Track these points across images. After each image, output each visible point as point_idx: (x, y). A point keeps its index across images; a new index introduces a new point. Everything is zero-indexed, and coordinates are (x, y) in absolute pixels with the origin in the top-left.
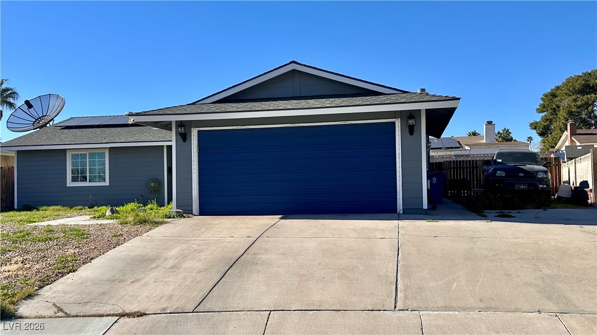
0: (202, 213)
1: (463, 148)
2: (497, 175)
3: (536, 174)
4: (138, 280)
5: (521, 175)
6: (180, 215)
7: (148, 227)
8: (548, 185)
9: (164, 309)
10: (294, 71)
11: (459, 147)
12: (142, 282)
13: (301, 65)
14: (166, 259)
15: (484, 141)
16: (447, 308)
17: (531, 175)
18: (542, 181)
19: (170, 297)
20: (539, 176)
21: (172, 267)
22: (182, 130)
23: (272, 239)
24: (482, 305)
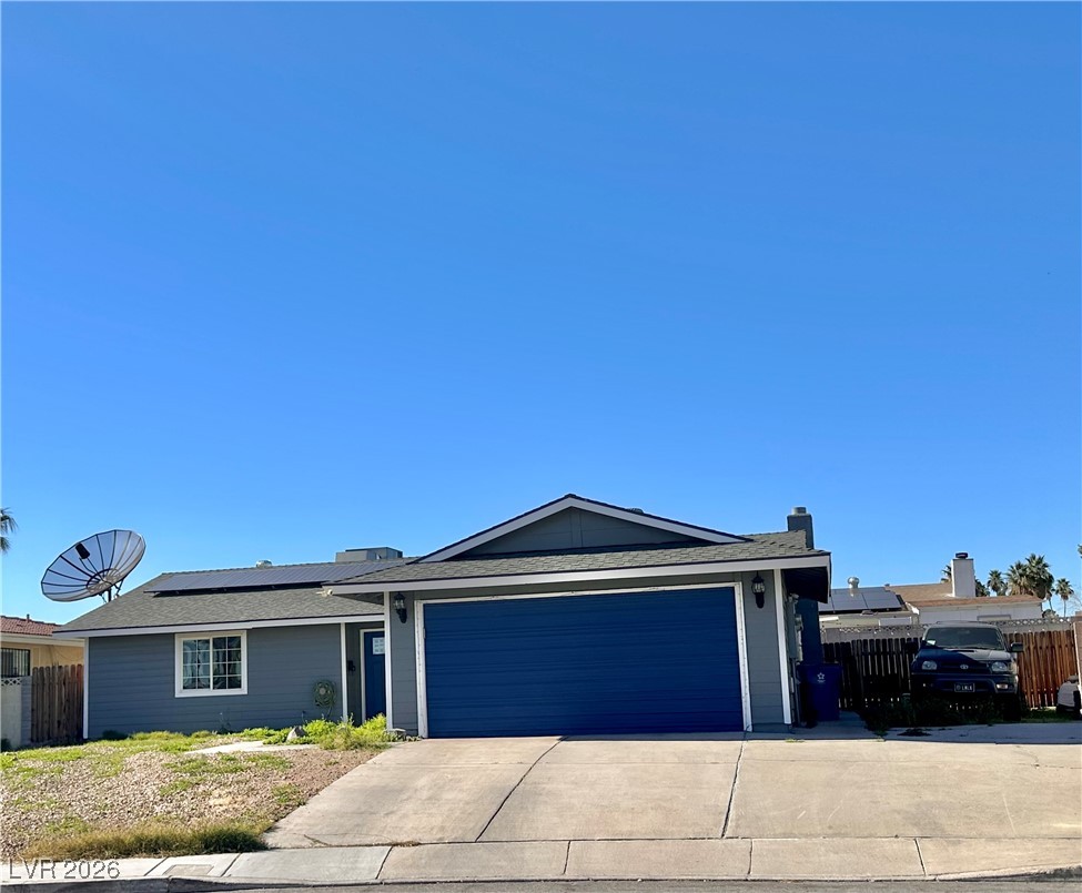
0: (432, 735)
1: (907, 609)
2: (924, 668)
3: (990, 665)
4: (392, 812)
5: (964, 667)
6: (402, 737)
7: (368, 753)
8: (1011, 685)
9: (440, 839)
10: (571, 509)
11: (899, 606)
12: (400, 814)
13: (583, 499)
14: (416, 790)
15: (953, 595)
16: (785, 835)
17: (981, 667)
18: (1000, 677)
19: (442, 829)
20: (995, 670)
21: (430, 798)
22: (400, 604)
23: (555, 765)
24: (830, 832)
